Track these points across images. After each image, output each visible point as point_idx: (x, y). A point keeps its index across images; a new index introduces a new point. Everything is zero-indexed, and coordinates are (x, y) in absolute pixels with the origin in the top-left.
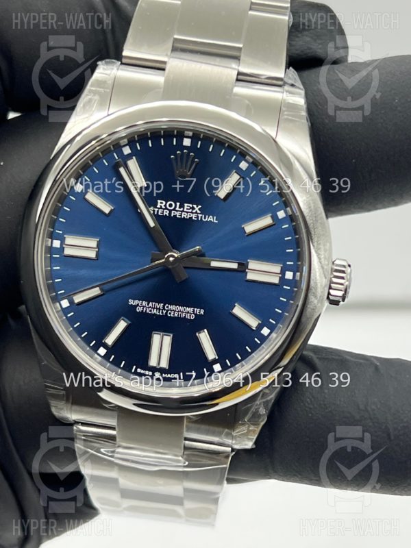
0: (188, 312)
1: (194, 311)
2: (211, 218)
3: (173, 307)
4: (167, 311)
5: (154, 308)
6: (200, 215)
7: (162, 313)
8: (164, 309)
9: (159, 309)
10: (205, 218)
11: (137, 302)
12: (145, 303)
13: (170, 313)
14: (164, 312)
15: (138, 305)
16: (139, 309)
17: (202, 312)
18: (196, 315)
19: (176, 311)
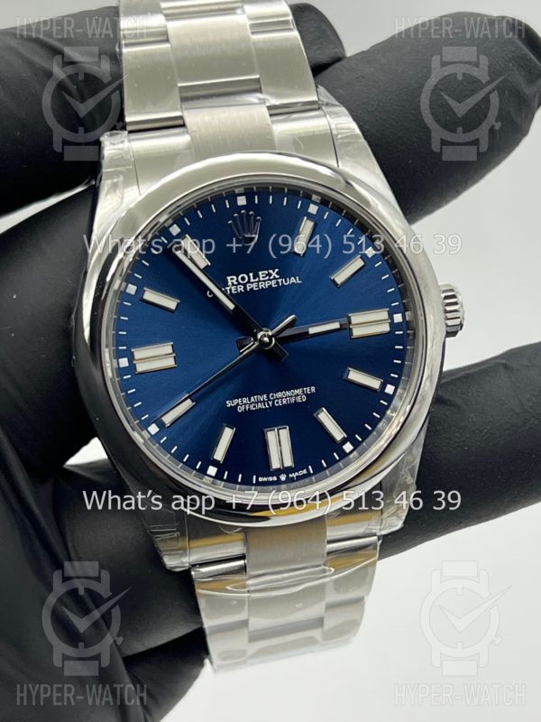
0: (297, 395)
1: (303, 392)
2: (293, 280)
3: (279, 395)
4: (274, 400)
5: (257, 403)
6: (280, 280)
7: (268, 404)
8: (270, 400)
9: (264, 401)
10: (286, 282)
11: (236, 401)
12: (245, 400)
13: (277, 403)
14: (270, 403)
15: (238, 404)
16: (240, 409)
17: (313, 389)
18: (307, 395)
19: (284, 397)
